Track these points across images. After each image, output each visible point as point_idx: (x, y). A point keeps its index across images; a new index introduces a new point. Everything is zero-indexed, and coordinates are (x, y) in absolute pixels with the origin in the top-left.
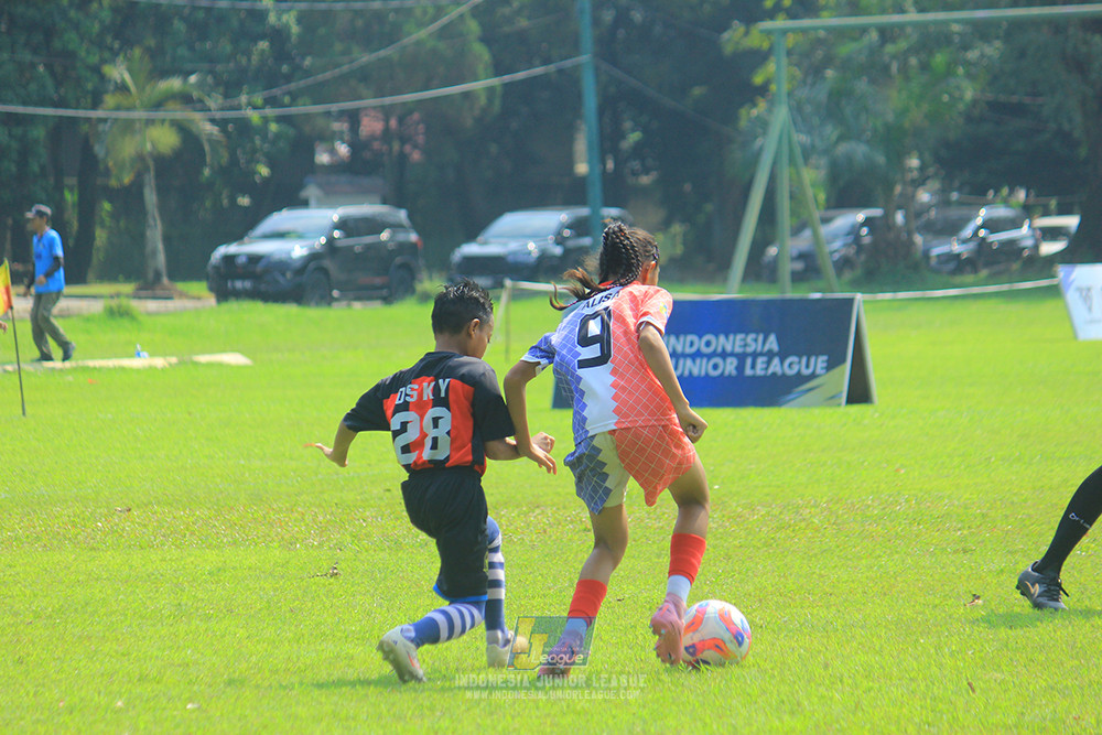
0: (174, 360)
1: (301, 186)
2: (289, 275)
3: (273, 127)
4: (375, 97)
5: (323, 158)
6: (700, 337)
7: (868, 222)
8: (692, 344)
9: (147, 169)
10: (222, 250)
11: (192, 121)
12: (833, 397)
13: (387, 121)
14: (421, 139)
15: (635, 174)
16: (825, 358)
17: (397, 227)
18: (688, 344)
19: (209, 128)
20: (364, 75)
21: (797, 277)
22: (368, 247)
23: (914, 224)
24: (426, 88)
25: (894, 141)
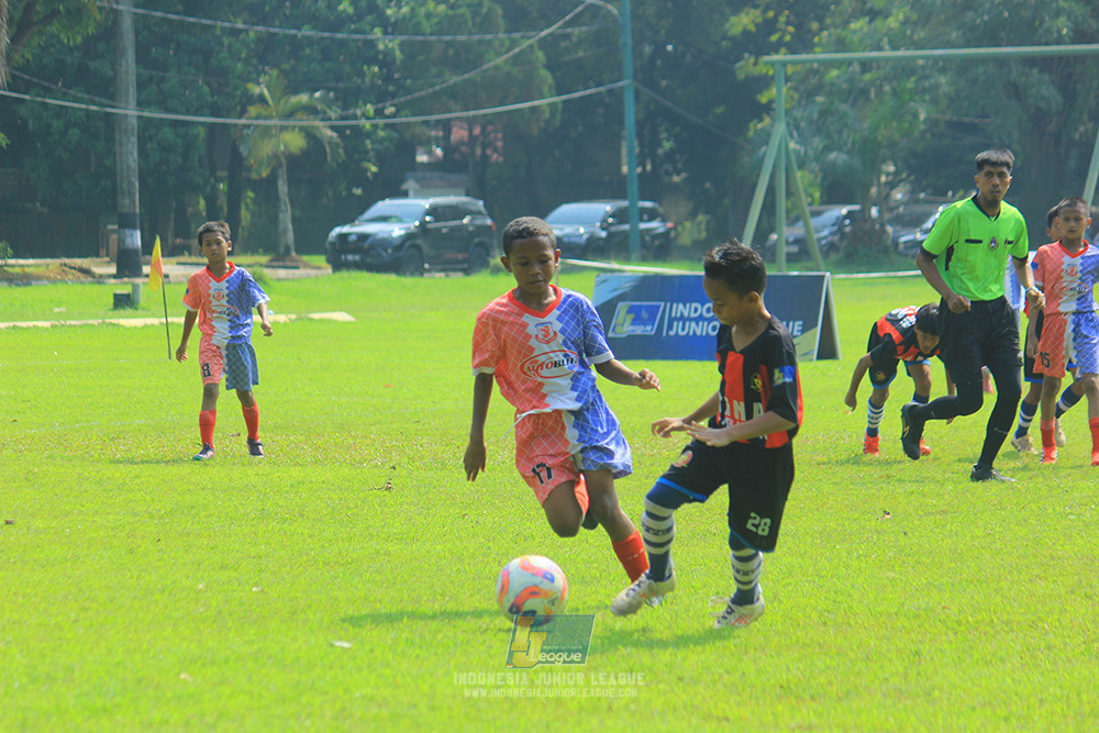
0: (293, 316)
1: (403, 181)
2: (390, 251)
3: (381, 133)
4: (462, 111)
5: (422, 158)
6: (702, 306)
7: (850, 215)
8: (696, 310)
9: (280, 165)
10: (337, 230)
11: (317, 128)
12: (806, 354)
13: (470, 130)
14: (499, 144)
15: (668, 174)
16: (801, 323)
17: (476, 214)
18: (693, 309)
19: (329, 133)
20: (453, 94)
21: (792, 259)
22: (453, 229)
23: (887, 216)
25: (871, 153)
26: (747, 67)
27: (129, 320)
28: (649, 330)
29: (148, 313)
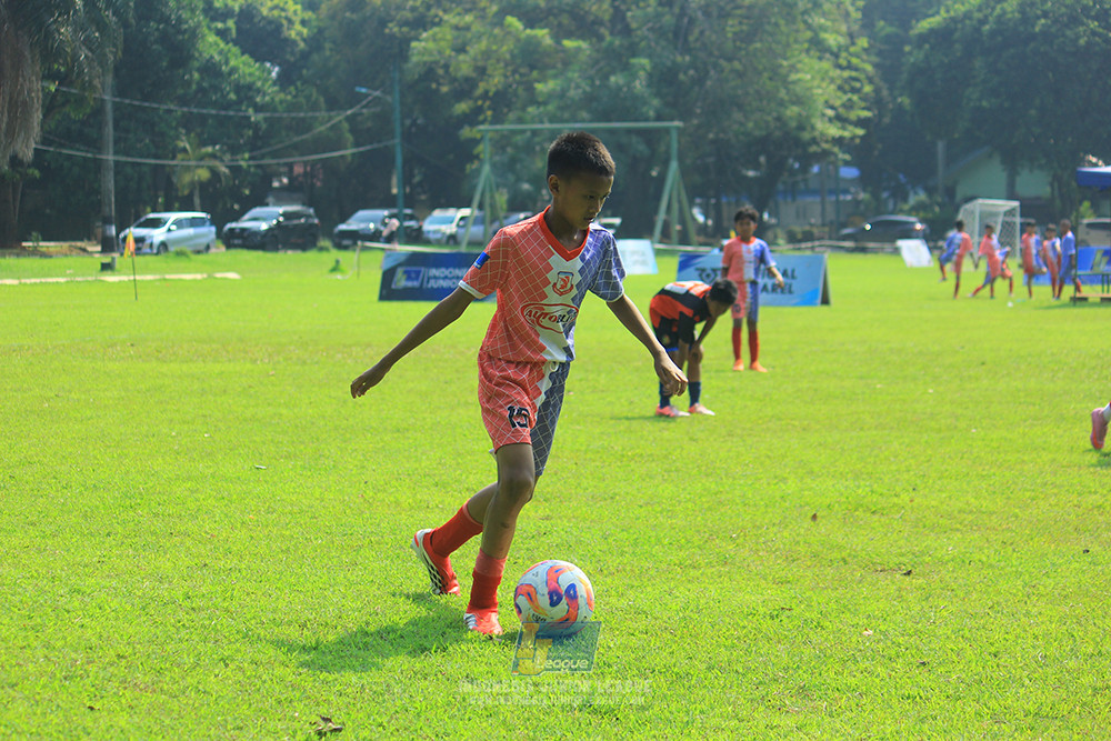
0: (205, 276)
1: (266, 196)
2: (259, 237)
3: (252, 170)
4: (300, 157)
5: (276, 184)
8: (443, 273)
9: (195, 188)
10: (229, 226)
11: (216, 166)
13: (305, 169)
14: (321, 176)
17: (309, 216)
18: (441, 273)
19: (224, 170)
20: (295, 146)
22: (295, 225)
24: (324, 152)
26: (467, 132)
27: (110, 278)
28: (416, 284)
29: (120, 273)
